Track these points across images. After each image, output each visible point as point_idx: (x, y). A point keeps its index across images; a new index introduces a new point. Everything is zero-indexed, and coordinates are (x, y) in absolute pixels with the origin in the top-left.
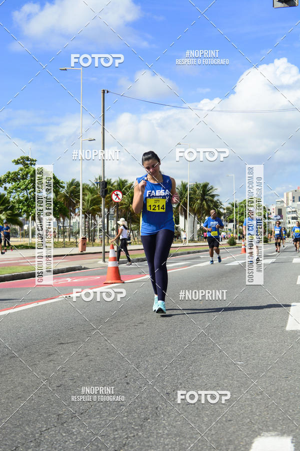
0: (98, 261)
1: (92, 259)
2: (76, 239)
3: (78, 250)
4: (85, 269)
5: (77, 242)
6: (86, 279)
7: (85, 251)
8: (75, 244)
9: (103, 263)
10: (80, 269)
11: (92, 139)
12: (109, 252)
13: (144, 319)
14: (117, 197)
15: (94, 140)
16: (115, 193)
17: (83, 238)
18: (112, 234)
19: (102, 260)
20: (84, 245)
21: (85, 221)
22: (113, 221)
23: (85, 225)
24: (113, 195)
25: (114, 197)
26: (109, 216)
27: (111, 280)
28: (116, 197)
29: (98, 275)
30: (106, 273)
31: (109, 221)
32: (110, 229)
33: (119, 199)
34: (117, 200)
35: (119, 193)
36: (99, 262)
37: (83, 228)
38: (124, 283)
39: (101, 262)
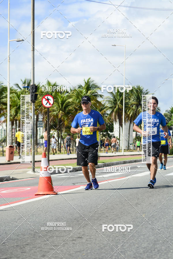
0: (27, 171)
1: (21, 168)
2: (3, 147)
3: (5, 159)
4: (13, 179)
5: (3, 151)
6: (16, 190)
7: (13, 160)
8: (2, 153)
9: (32, 173)
10: (8, 179)
11: (21, 39)
12: (40, 161)
13: (83, 233)
14: (48, 102)
15: (23, 40)
16: (46, 97)
17: (10, 147)
18: (41, 142)
19: (31, 170)
20: (12, 154)
21: (12, 129)
22: (41, 128)
23: (12, 132)
24: (44, 100)
25: (44, 102)
26: (38, 123)
27: (43, 192)
28: (46, 102)
29: (28, 185)
30: (37, 184)
31: (38, 128)
32: (38, 137)
33: (50, 104)
34: (48, 105)
35: (50, 97)
36: (28, 173)
37: (10, 136)
38: (57, 194)
39: (30, 172)
